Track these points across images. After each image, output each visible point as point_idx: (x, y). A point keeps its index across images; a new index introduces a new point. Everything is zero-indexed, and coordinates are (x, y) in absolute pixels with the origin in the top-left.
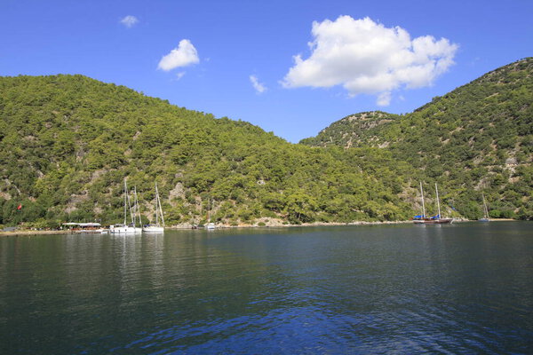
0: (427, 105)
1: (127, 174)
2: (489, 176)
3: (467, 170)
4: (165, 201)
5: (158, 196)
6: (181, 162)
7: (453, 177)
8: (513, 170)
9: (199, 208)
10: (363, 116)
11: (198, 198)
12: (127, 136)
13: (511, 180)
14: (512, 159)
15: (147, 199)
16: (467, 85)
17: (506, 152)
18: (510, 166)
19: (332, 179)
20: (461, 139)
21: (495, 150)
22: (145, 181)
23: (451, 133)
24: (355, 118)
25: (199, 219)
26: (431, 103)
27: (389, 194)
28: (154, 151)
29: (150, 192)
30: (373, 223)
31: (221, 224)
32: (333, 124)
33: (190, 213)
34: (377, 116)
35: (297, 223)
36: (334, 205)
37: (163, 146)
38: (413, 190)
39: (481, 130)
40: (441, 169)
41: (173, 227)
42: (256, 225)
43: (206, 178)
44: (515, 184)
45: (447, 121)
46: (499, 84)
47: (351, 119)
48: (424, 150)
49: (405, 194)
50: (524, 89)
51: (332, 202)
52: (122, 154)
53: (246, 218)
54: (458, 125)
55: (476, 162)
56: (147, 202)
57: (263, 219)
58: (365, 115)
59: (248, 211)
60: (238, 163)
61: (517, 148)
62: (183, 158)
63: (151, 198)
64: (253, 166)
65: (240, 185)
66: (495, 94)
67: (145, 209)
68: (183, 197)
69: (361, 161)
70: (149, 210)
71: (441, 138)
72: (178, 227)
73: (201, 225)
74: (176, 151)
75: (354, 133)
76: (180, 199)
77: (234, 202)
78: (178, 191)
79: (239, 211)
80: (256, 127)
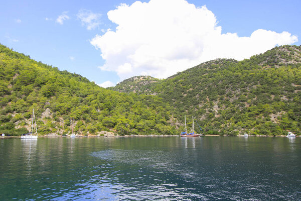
0: (174, 76)
1: (10, 101)
2: (207, 113)
3: (196, 110)
4: (39, 119)
5: (34, 116)
6: (48, 95)
7: (190, 113)
8: (216, 111)
9: (62, 124)
10: (141, 78)
11: (61, 118)
12: (8, 76)
13: (216, 116)
14: (216, 106)
15: (26, 117)
16: (193, 68)
17: (214, 103)
18: (216, 109)
19: (136, 111)
20: (192, 94)
21: (208, 101)
22: (24, 106)
23: (188, 91)
24: (137, 78)
25: (62, 131)
26: (176, 75)
27: (165, 120)
28: (30, 87)
29: (28, 113)
30: (160, 136)
31: (77, 134)
32: (125, 81)
33: (56, 127)
34: (148, 79)
35: (122, 135)
36: (140, 125)
37: (34, 84)
38: (175, 119)
39: (202, 91)
40: (183, 109)
41: (45, 135)
42: (99, 135)
43: (66, 106)
44: (218, 118)
45: (185, 85)
46: (207, 69)
47: (135, 79)
48: (175, 98)
49: (171, 121)
50: (219, 73)
51: (139, 124)
52: (6, 87)
53: (93, 131)
54: (191, 87)
55: (200, 106)
56: (26, 119)
57: (103, 132)
58: (142, 77)
59: (93, 127)
60: (83, 99)
61: (218, 101)
62: (49, 93)
63: (29, 117)
64: (93, 101)
65: (87, 112)
66: (207, 74)
67: (26, 124)
68: (51, 117)
69: (148, 102)
70: (28, 125)
71: (183, 93)
72: (49, 136)
73: (64, 134)
74: (44, 88)
75: (136, 87)
76: (49, 118)
77: (84, 122)
78: (47, 113)
79: (88, 127)
80: (85, 78)
